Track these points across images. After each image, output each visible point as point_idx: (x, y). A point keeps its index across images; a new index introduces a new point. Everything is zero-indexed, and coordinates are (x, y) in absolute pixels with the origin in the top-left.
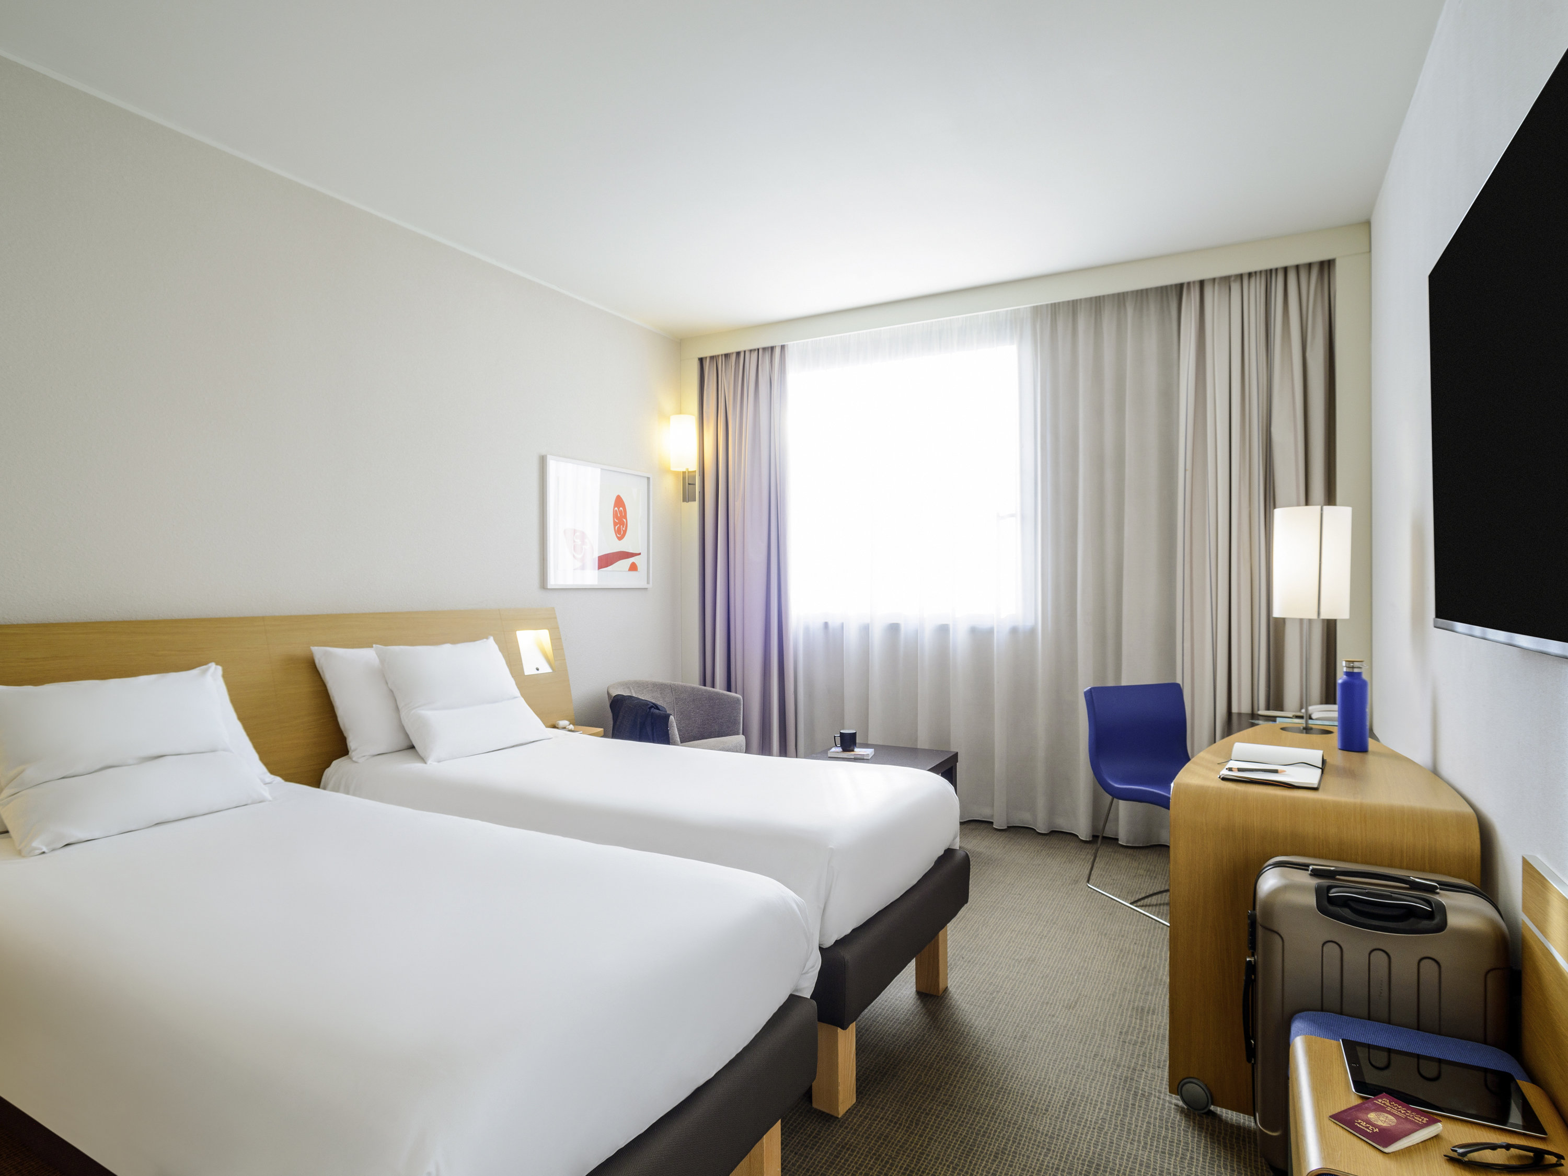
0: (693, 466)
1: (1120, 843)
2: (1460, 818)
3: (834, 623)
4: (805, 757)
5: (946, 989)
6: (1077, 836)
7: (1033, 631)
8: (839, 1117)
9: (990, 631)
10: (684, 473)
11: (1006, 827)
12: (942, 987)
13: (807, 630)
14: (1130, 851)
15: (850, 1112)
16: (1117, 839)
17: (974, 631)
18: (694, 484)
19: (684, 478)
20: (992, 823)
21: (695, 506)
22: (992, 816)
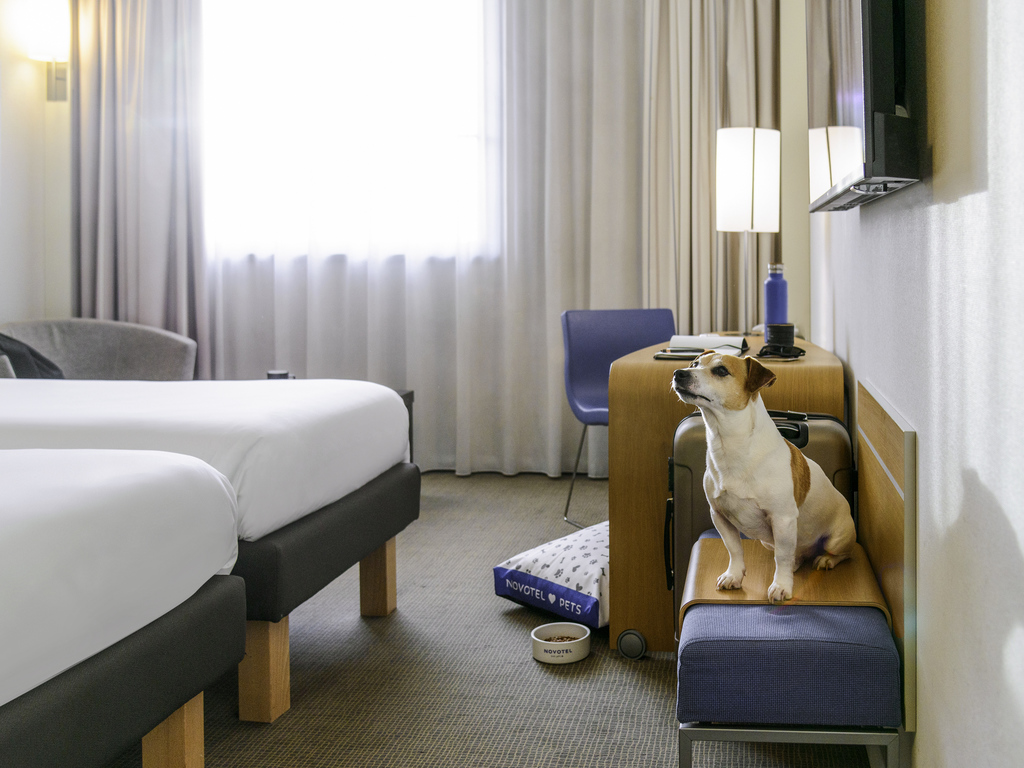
0: (64, 57)
1: (590, 476)
2: (832, 371)
3: (262, 255)
4: (226, 379)
5: (395, 610)
6: (545, 475)
7: (498, 261)
8: (272, 721)
9: (452, 262)
10: (49, 64)
11: (469, 473)
12: (389, 608)
13: (227, 265)
14: (598, 483)
15: (282, 717)
16: (586, 474)
17: (433, 262)
18: (64, 79)
19: (49, 72)
20: (454, 471)
21: (65, 107)
22: (454, 464)
